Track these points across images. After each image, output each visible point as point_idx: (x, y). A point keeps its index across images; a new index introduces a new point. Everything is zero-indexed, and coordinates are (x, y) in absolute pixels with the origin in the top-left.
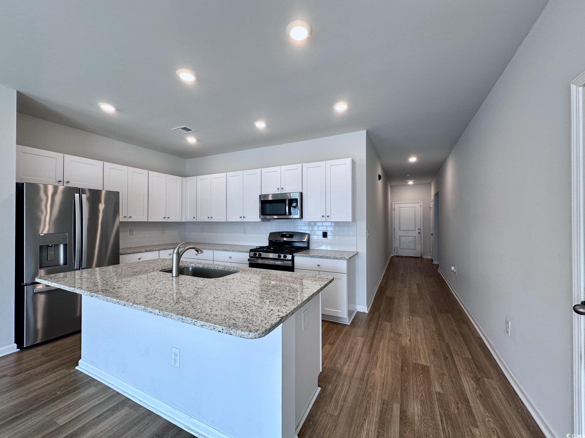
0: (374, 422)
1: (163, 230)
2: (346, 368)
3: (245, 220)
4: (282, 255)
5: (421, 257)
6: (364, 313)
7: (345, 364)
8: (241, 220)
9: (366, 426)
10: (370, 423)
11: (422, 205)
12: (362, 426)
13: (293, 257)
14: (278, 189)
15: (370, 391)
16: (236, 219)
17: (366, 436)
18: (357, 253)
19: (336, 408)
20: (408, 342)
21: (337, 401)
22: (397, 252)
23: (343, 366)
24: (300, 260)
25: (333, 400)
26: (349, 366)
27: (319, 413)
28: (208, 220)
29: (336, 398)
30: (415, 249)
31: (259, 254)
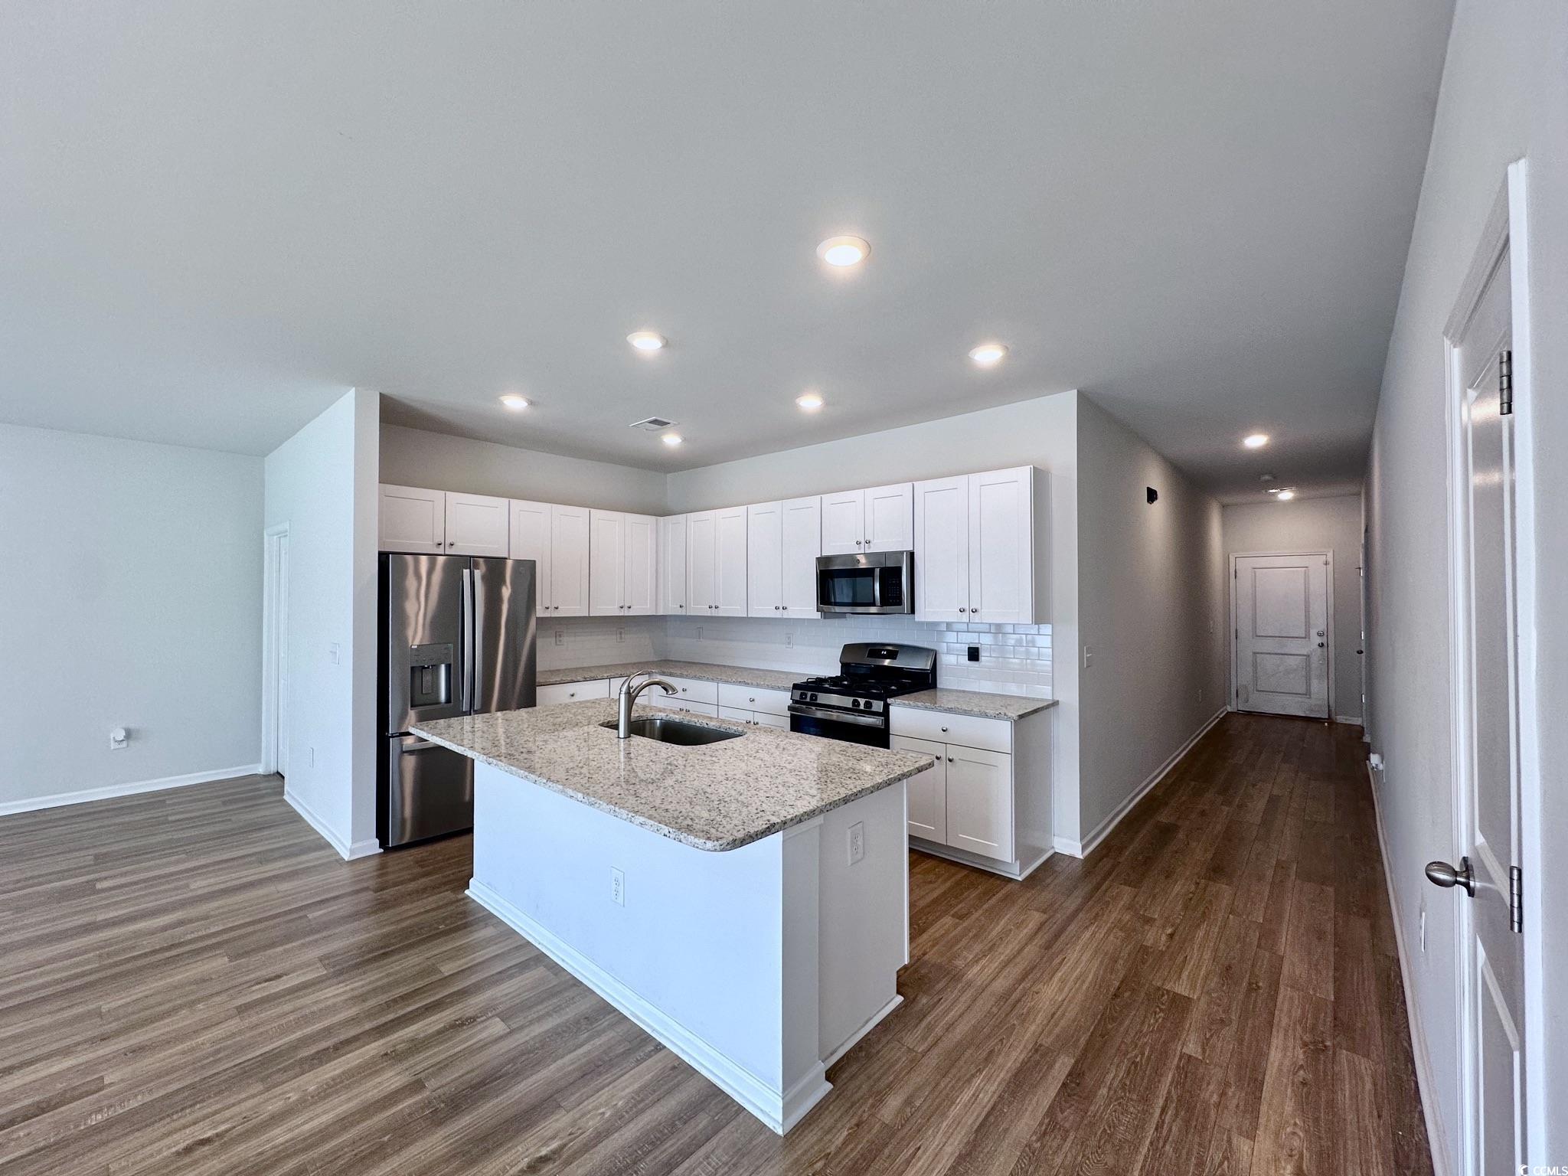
0: (999, 1080)
1: (621, 634)
2: (976, 969)
3: (786, 615)
4: (862, 701)
5: (1330, 720)
6: (1073, 858)
7: (977, 961)
8: (778, 614)
9: (977, 1082)
10: (989, 1079)
11: (1330, 560)
12: (969, 1081)
13: (887, 707)
14: (858, 543)
15: (1015, 1022)
16: (770, 613)
17: (971, 1098)
18: (1055, 704)
19: (924, 1038)
20: (1164, 938)
21: (930, 1028)
22: (1247, 701)
23: (969, 965)
24: (904, 714)
25: (924, 1024)
26: (983, 968)
27: (884, 1040)
28: (708, 613)
29: (930, 1023)
30: (1308, 693)
31: (812, 695)
